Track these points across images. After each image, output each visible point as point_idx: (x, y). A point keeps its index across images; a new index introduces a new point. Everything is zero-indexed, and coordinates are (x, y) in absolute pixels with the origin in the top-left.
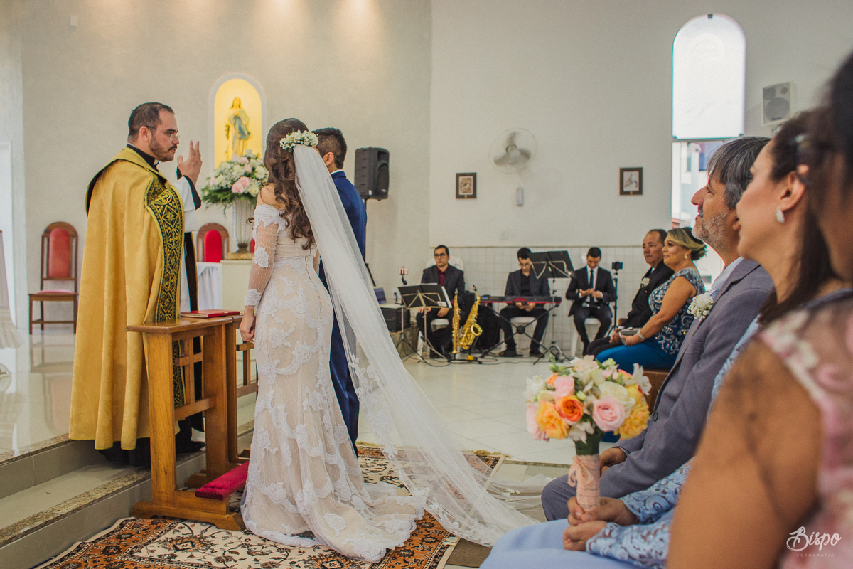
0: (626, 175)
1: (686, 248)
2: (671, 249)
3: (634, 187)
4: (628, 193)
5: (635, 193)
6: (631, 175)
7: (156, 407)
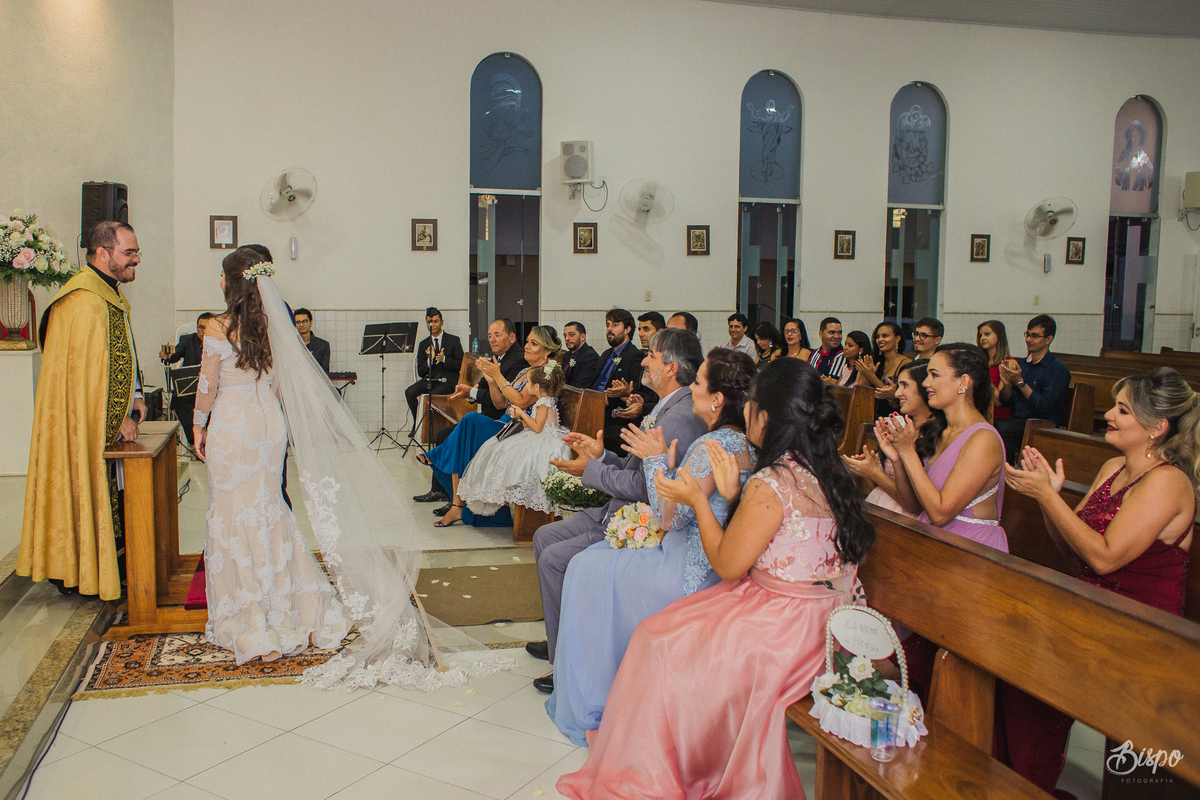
0: (419, 227)
1: (546, 349)
2: (535, 349)
3: (426, 242)
4: (420, 248)
5: (429, 249)
6: (425, 227)
7: (135, 530)
